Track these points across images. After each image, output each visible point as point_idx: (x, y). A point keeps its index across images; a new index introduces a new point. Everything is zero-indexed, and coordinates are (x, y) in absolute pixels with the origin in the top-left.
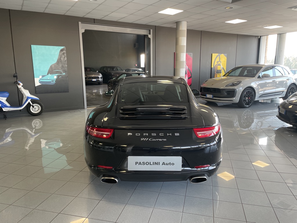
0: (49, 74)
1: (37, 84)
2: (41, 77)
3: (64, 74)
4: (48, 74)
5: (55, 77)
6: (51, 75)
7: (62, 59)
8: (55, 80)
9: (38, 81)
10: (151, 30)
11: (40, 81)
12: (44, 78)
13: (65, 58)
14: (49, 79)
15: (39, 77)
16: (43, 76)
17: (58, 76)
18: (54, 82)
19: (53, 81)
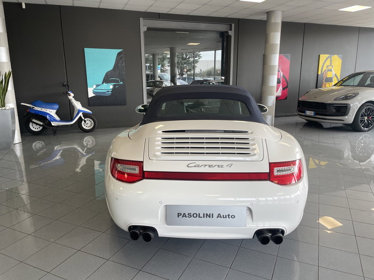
0: (105, 83)
1: (91, 94)
2: (95, 86)
3: (121, 83)
5: (111, 87)
7: (119, 65)
8: (111, 90)
9: (92, 91)
10: (233, 25)
13: (122, 63)
14: (103, 88)
17: (114, 86)
18: (110, 92)
19: (109, 91)
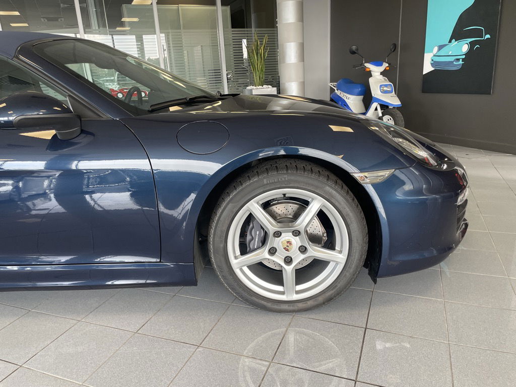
0: (454, 40)
1: (427, 68)
2: (436, 49)
3: (488, 36)
4: (450, 41)
5: (465, 48)
6: (456, 42)
8: (464, 57)
9: (430, 60)
11: (432, 60)
12: (442, 52)
14: (450, 54)
15: (431, 51)
16: (441, 47)
17: (472, 44)
18: (461, 62)
19: (458, 60)
